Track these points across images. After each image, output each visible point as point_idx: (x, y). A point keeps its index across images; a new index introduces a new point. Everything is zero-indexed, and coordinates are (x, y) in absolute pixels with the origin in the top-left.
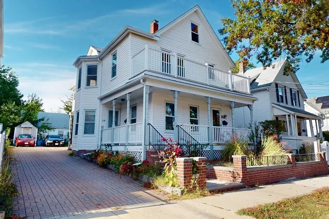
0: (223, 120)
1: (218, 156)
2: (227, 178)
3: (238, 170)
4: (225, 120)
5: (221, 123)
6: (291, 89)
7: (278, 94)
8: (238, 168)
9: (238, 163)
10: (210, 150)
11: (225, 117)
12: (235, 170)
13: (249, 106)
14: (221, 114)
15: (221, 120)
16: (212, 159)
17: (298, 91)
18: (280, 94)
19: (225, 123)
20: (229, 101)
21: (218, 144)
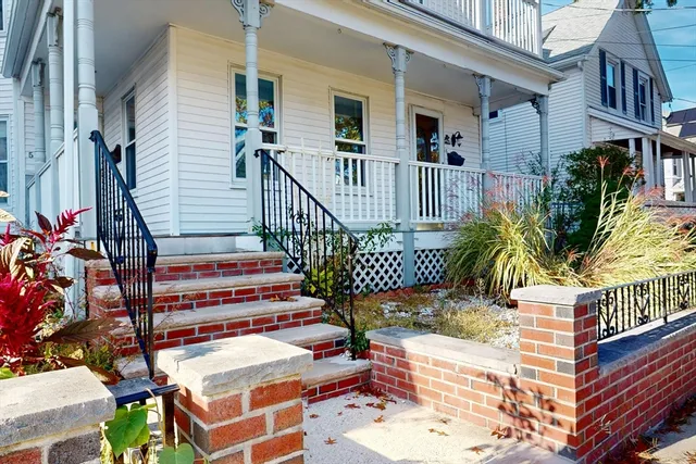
0: (450, 149)
1: (431, 270)
2: (476, 409)
3: (546, 377)
4: (456, 149)
5: (443, 157)
6: (635, 72)
7: (604, 82)
8: (548, 364)
9: (548, 337)
10: (401, 248)
11: (455, 139)
12: (531, 374)
13: (536, 100)
14: (445, 129)
15: (444, 150)
16: (412, 281)
17: (651, 80)
18: (610, 83)
19: (455, 160)
20: (475, 75)
21: (435, 228)
